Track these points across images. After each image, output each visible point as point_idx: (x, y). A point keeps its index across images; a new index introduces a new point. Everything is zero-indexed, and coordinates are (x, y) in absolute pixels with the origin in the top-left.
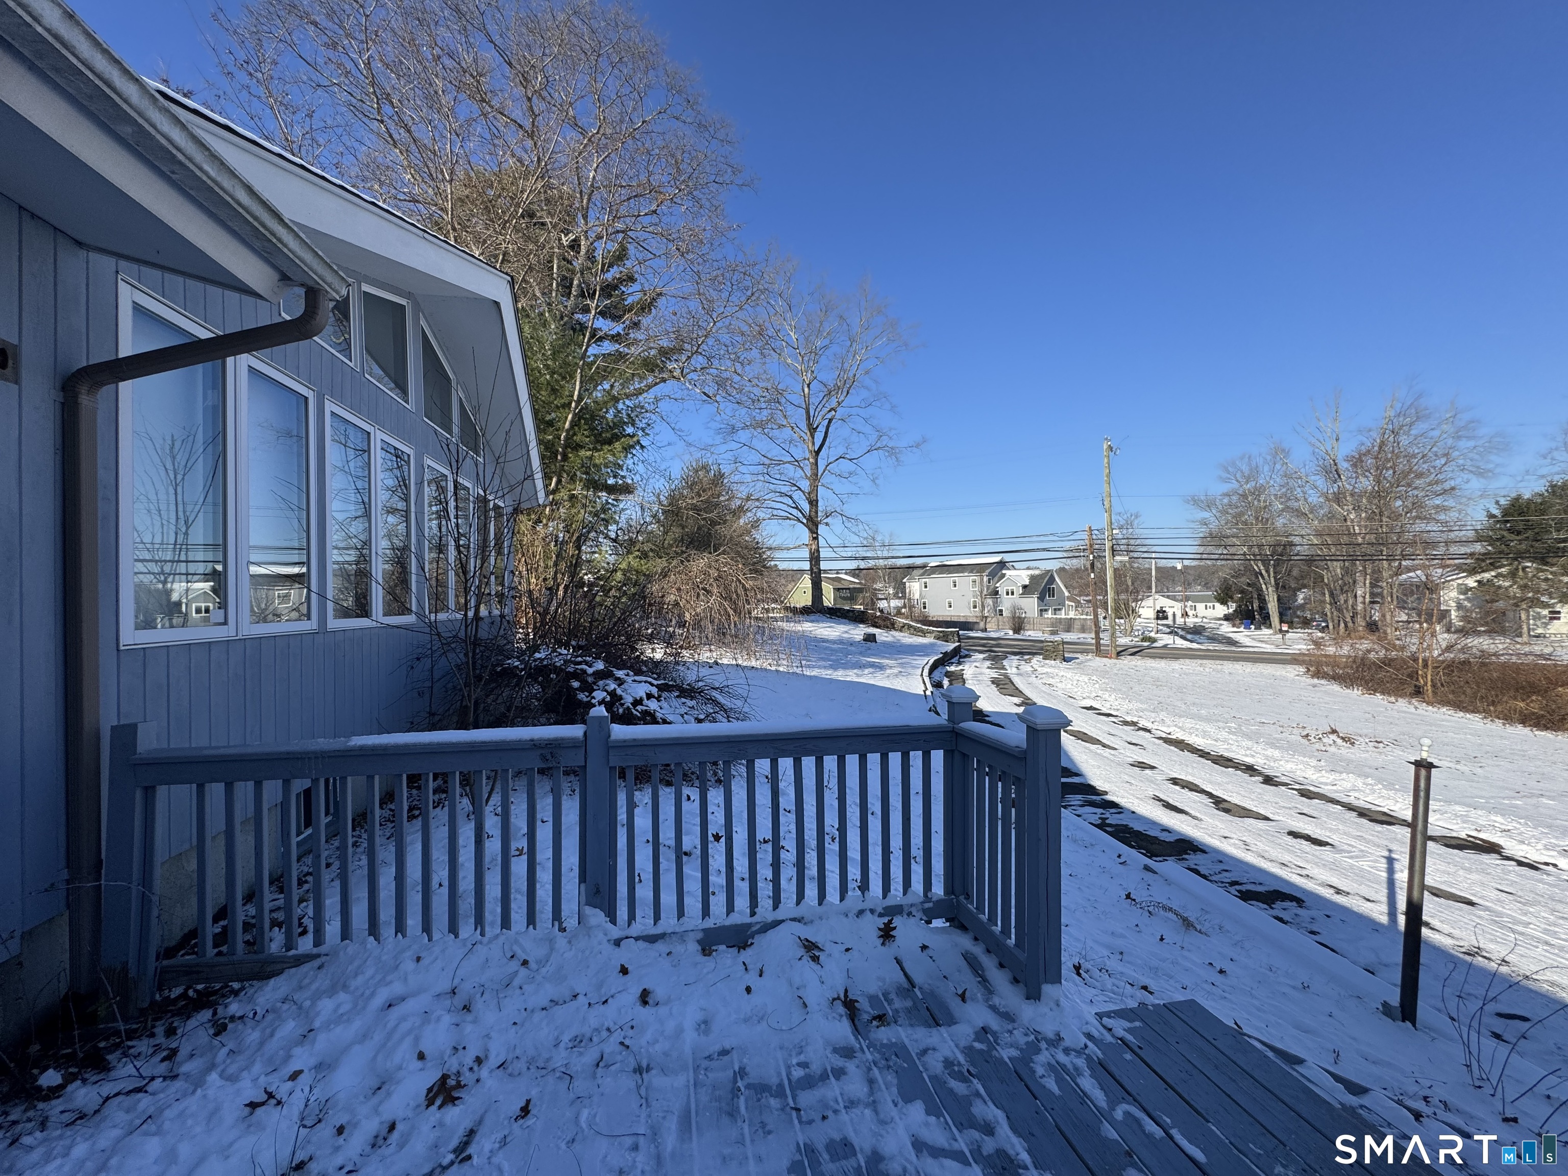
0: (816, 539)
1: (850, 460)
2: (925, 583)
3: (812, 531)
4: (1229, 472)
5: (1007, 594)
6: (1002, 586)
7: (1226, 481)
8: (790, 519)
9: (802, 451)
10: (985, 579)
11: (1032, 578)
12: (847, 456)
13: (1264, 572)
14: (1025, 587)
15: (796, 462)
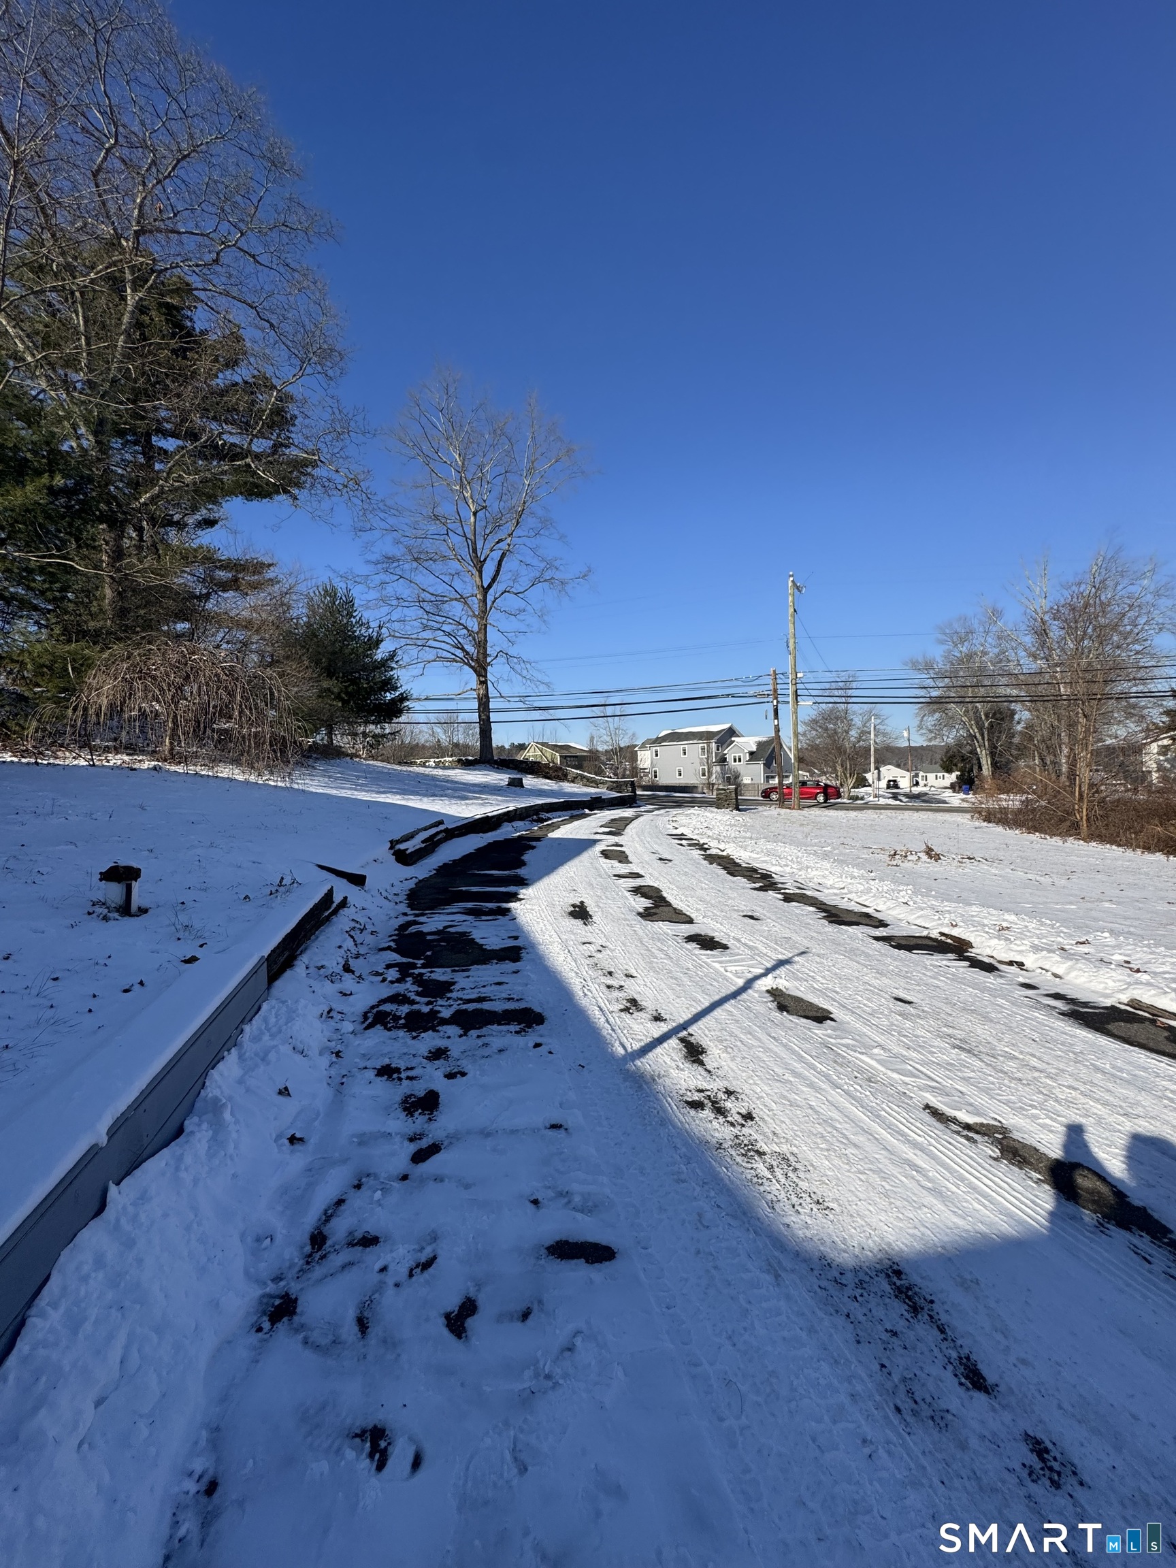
0: (485, 683)
1: (516, 594)
2: (656, 752)
3: (479, 675)
4: (945, 634)
5: (735, 761)
6: (730, 753)
7: (942, 642)
8: (457, 662)
9: (468, 585)
10: (714, 746)
11: (760, 744)
12: (512, 590)
13: (978, 735)
14: (751, 753)
15: (463, 599)
